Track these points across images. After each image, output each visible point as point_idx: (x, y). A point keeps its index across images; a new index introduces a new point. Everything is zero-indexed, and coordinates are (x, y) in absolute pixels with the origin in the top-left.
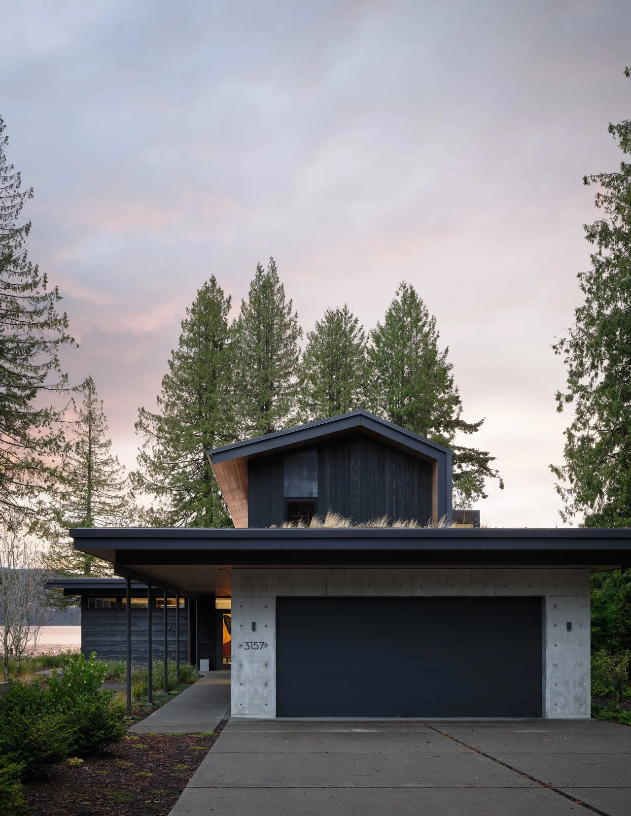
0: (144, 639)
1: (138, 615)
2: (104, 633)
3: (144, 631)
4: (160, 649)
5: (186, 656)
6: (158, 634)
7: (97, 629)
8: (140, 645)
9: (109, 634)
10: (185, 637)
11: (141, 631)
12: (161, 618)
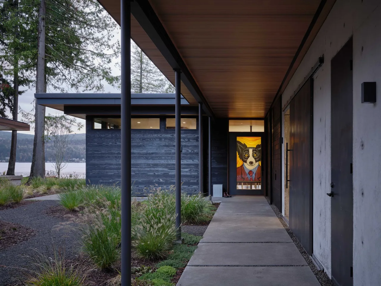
0: (153, 163)
1: (145, 136)
2: (111, 156)
3: (152, 153)
4: (170, 174)
5: (198, 181)
6: (168, 157)
7: (103, 152)
8: (149, 169)
9: (116, 157)
10: (197, 161)
11: (150, 154)
12: (171, 139)
